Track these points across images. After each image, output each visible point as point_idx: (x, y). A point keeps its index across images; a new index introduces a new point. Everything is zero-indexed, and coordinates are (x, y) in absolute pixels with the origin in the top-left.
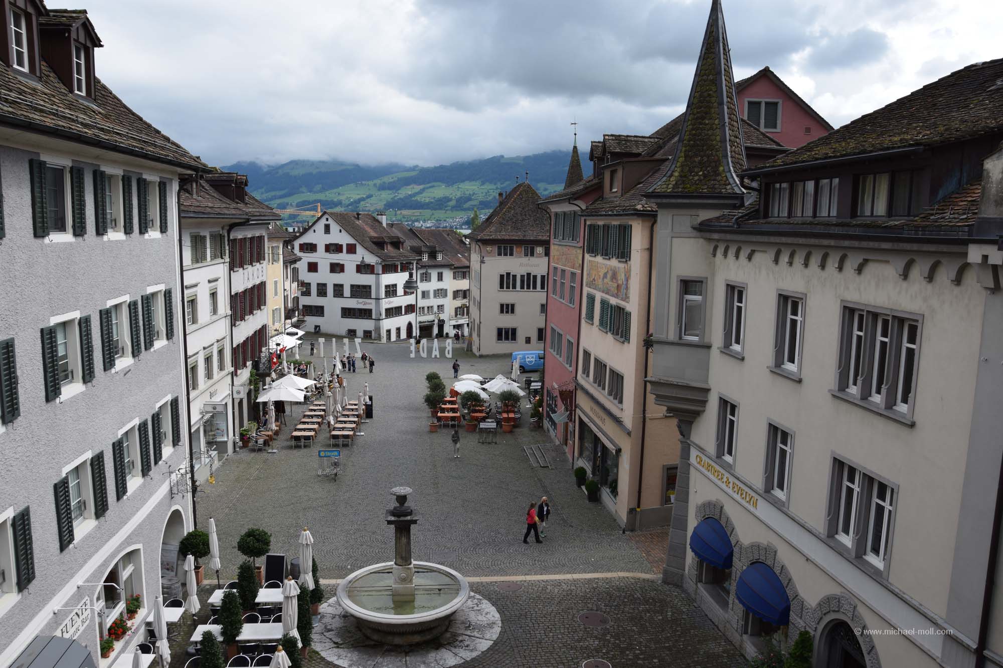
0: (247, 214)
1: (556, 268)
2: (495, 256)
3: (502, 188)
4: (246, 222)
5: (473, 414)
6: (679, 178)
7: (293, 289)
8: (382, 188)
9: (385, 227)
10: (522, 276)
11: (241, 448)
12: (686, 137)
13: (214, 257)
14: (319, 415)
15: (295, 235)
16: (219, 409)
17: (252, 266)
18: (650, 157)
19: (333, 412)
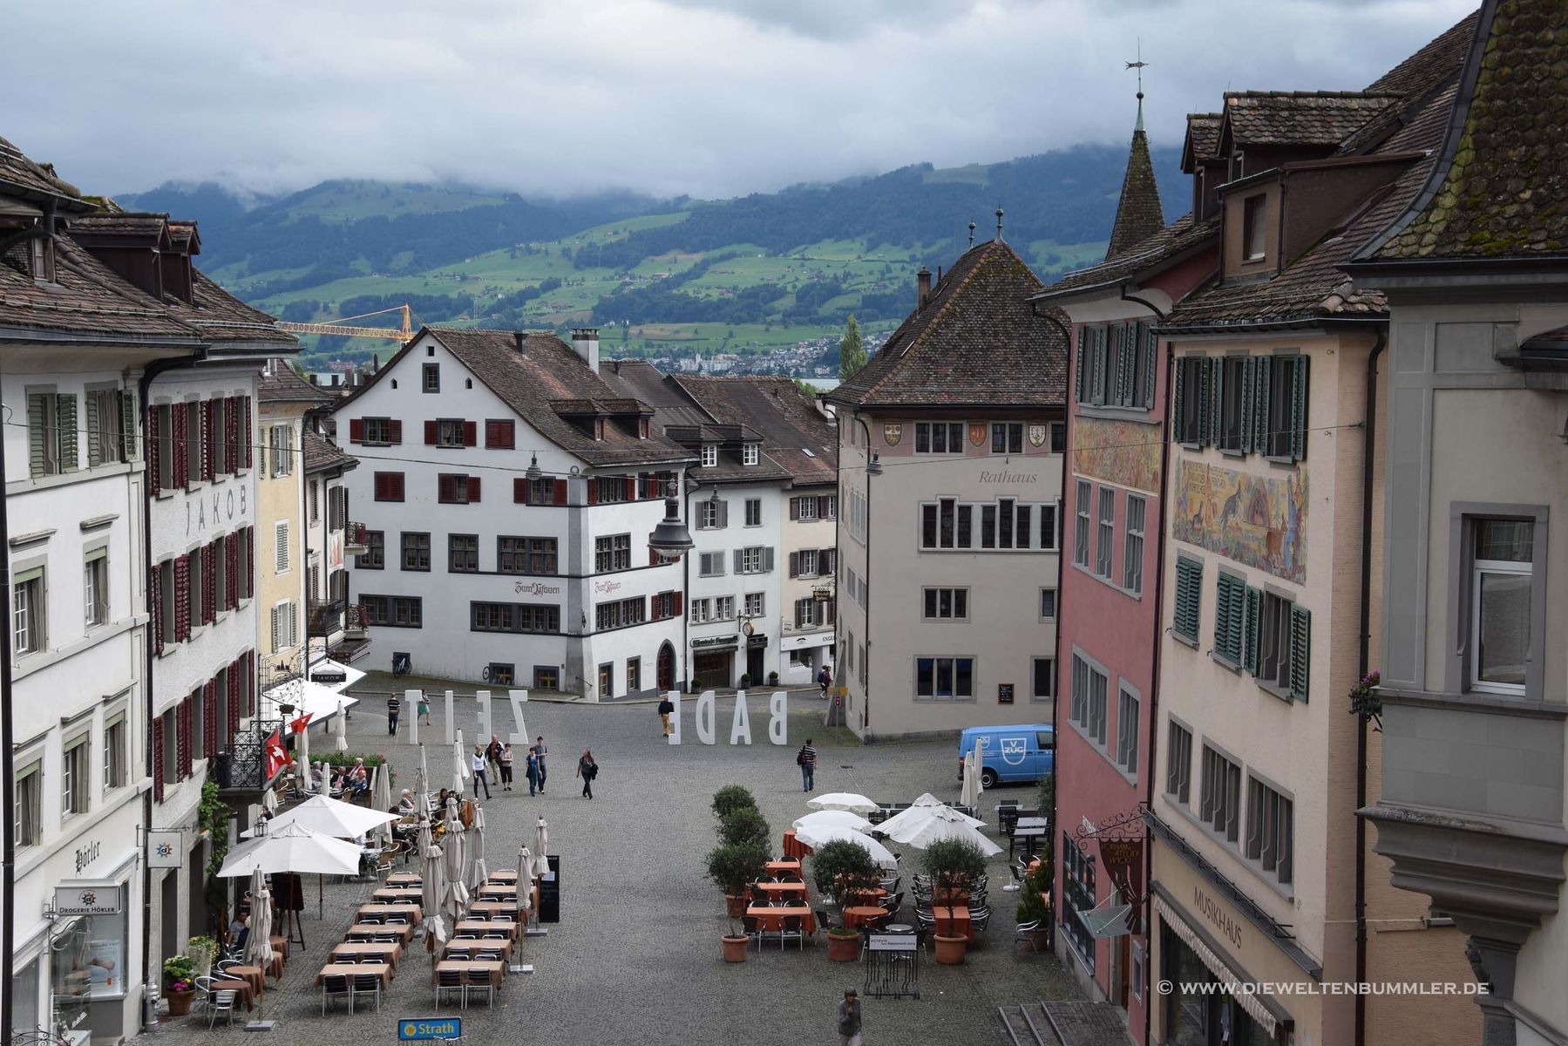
0: (197, 334)
1: (1084, 487)
2: (910, 454)
3: (926, 259)
4: (196, 357)
5: (850, 910)
6: (1456, 211)
7: (333, 550)
8: (587, 260)
9: (597, 371)
10: (989, 510)
11: (163, 1017)
12: (1482, 89)
13: (98, 458)
14: (403, 915)
15: (340, 397)
16: (104, 901)
17: (214, 483)
18: (1366, 153)
19: (444, 905)
